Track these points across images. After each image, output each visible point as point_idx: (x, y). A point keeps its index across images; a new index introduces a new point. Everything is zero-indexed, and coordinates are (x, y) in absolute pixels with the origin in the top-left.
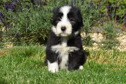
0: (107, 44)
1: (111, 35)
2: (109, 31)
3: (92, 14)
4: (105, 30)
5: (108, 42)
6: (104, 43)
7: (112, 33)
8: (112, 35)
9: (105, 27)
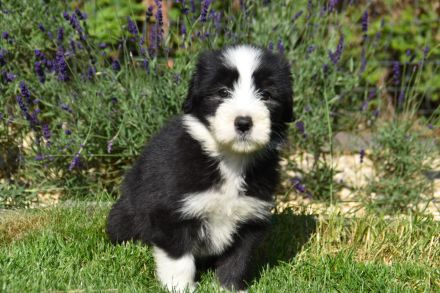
0: (391, 195)
1: (404, 164)
2: (397, 150)
3: (338, 89)
4: (383, 143)
5: (391, 187)
6: (376, 189)
7: (406, 157)
9: (383, 134)
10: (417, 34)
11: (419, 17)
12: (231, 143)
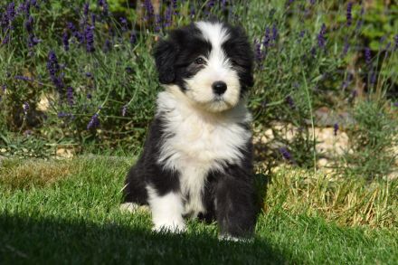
0: (364, 165)
1: (376, 138)
2: (370, 125)
3: (322, 69)
4: (359, 119)
5: (364, 158)
6: (350, 160)
7: (378, 132)
8: (379, 138)
9: (359, 111)
10: (387, 22)
11: (389, 7)
12: (210, 102)
